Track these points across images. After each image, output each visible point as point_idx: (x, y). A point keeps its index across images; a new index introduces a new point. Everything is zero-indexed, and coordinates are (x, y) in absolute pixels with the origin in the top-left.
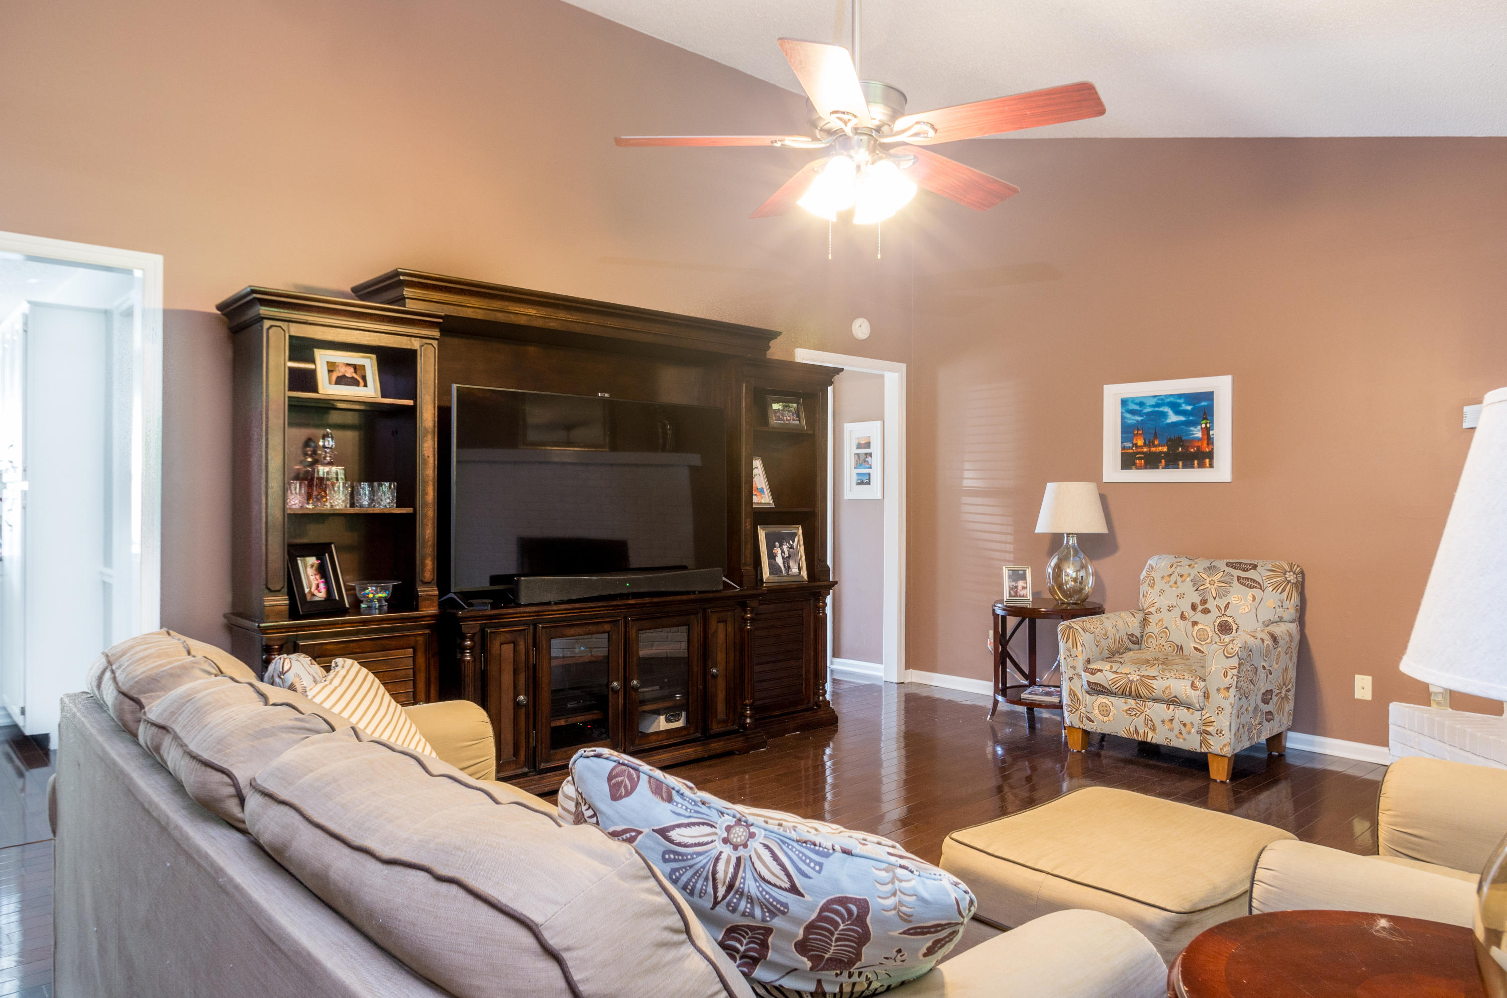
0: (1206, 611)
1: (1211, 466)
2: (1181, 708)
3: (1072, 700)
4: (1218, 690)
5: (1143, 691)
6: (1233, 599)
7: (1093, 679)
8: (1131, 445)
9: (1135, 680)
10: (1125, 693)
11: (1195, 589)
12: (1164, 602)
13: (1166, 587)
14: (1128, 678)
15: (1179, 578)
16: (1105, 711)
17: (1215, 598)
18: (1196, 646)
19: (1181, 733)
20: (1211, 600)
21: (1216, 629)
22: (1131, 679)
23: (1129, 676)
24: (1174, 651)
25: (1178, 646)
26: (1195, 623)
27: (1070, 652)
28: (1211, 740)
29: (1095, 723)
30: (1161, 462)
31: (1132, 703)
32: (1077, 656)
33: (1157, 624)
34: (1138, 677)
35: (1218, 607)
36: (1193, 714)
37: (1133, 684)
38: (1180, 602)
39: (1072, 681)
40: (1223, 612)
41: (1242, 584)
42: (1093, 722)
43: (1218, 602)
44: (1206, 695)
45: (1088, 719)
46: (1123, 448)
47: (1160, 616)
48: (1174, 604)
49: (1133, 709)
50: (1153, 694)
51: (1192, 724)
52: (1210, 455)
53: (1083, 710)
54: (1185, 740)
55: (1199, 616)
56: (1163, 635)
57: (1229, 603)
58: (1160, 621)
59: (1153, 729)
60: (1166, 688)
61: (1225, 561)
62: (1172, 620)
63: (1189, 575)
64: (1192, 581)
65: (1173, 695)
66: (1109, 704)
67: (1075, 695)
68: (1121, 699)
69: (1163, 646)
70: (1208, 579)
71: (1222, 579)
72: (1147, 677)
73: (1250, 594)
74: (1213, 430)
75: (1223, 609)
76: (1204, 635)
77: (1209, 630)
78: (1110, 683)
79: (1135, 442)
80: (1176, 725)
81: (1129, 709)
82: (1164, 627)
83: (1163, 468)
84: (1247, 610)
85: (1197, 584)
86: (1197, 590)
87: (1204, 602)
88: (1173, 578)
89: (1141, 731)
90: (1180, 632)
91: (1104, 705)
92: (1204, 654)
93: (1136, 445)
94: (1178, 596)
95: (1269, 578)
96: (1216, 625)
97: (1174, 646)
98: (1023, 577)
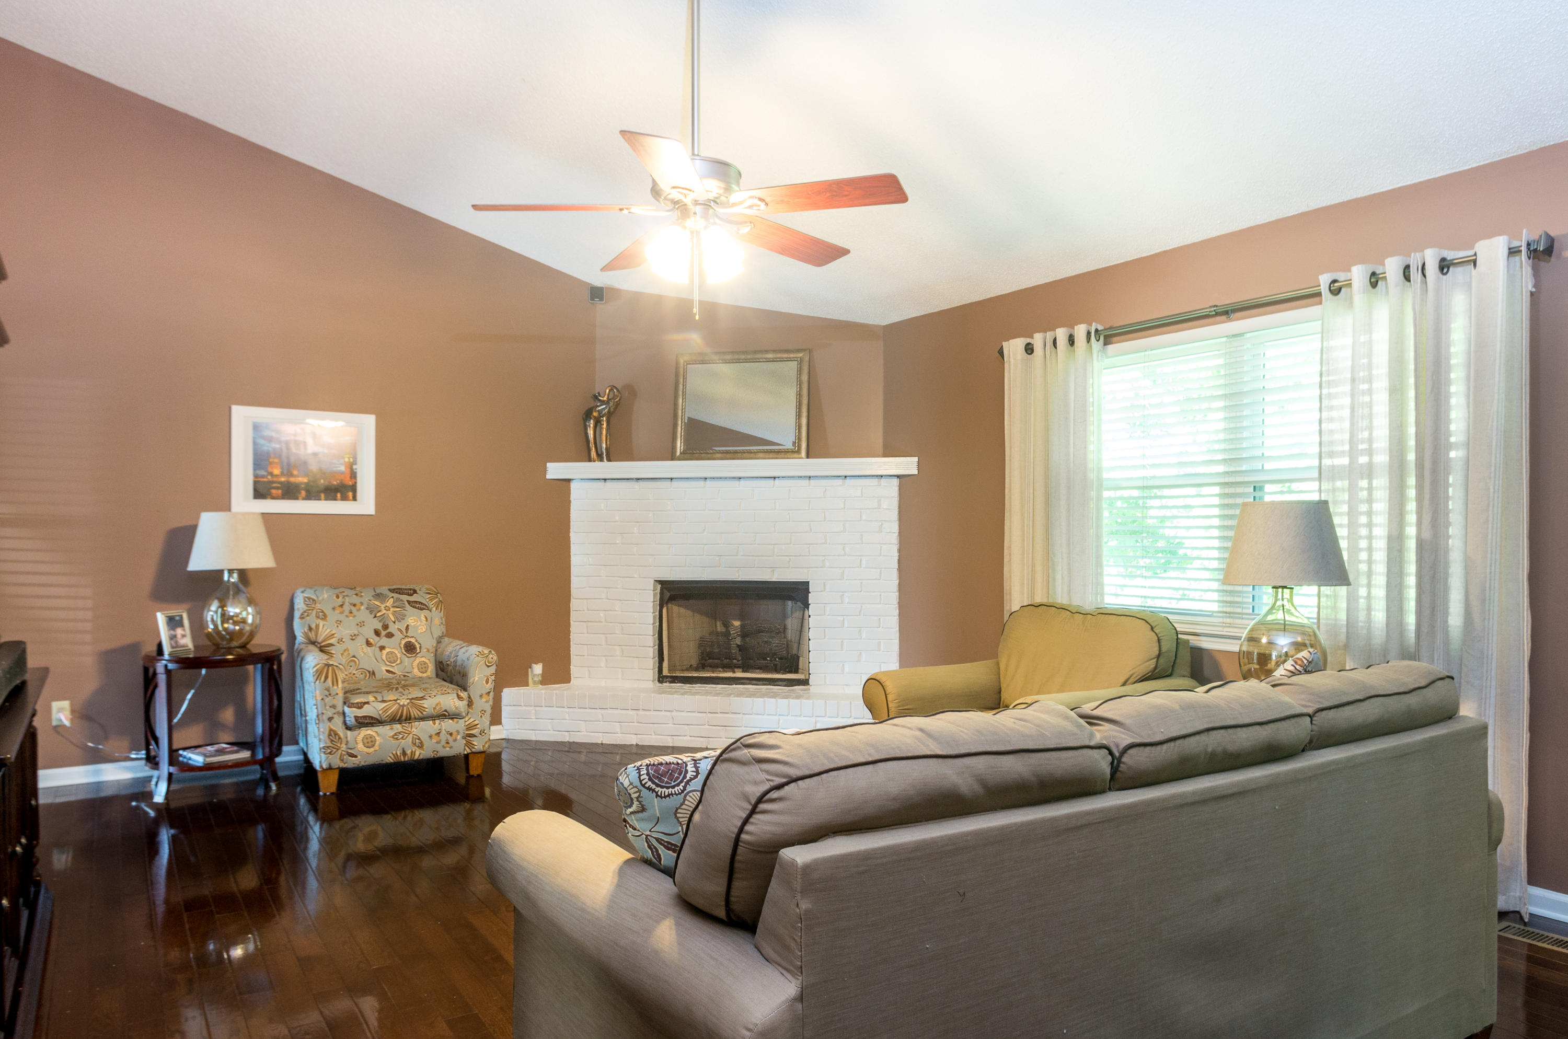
0: (390, 635)
1: (355, 499)
2: (446, 720)
3: (332, 741)
4: (481, 696)
5: (415, 712)
6: (411, 621)
7: (360, 713)
8: (265, 473)
9: (406, 703)
10: (396, 719)
11: (373, 616)
12: (345, 631)
13: (342, 617)
14: (399, 704)
15: (353, 608)
16: (370, 742)
17: (394, 622)
18: (388, 669)
19: (448, 743)
20: (391, 624)
21: (403, 650)
22: (401, 704)
23: (398, 701)
24: (366, 676)
25: (369, 672)
26: (382, 648)
27: (328, 691)
28: (475, 741)
29: (359, 757)
30: (300, 493)
31: (398, 727)
32: (337, 694)
33: (342, 654)
34: (408, 701)
35: (400, 630)
36: (457, 722)
37: (405, 708)
38: (362, 630)
39: (333, 721)
40: (405, 634)
41: (413, 607)
42: (356, 757)
43: (398, 625)
44: (470, 704)
45: (350, 756)
46: (256, 476)
47: (344, 646)
48: (356, 632)
49: (400, 733)
50: (424, 713)
51: (458, 732)
52: (354, 489)
53: (344, 747)
54: (451, 747)
55: (384, 641)
56: (352, 664)
57: (408, 625)
58: (345, 651)
59: (421, 746)
60: (437, 705)
61: (388, 587)
62: (358, 648)
63: (362, 604)
64: (367, 609)
65: (443, 709)
66: (374, 734)
67: (336, 734)
68: (385, 726)
69: (354, 674)
70: (383, 606)
71: (395, 605)
72: (416, 699)
73: (423, 616)
74: (356, 464)
75: (404, 631)
76: (393, 657)
77: (396, 652)
78: (381, 712)
79: (270, 470)
80: (444, 737)
81: (396, 734)
82: (351, 656)
83: (304, 499)
84: (424, 630)
85: (372, 610)
86: (375, 617)
87: (386, 627)
88: (347, 607)
89: (409, 752)
90: (368, 658)
91: (368, 736)
92: (395, 675)
93: (271, 474)
94: (358, 625)
95: (431, 600)
96: (402, 646)
97: (365, 673)
98: (180, 624)
